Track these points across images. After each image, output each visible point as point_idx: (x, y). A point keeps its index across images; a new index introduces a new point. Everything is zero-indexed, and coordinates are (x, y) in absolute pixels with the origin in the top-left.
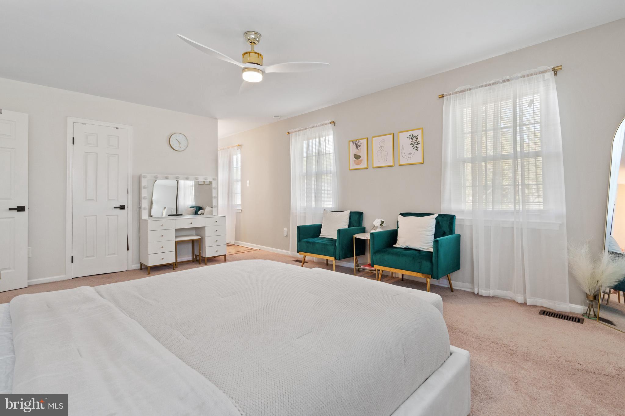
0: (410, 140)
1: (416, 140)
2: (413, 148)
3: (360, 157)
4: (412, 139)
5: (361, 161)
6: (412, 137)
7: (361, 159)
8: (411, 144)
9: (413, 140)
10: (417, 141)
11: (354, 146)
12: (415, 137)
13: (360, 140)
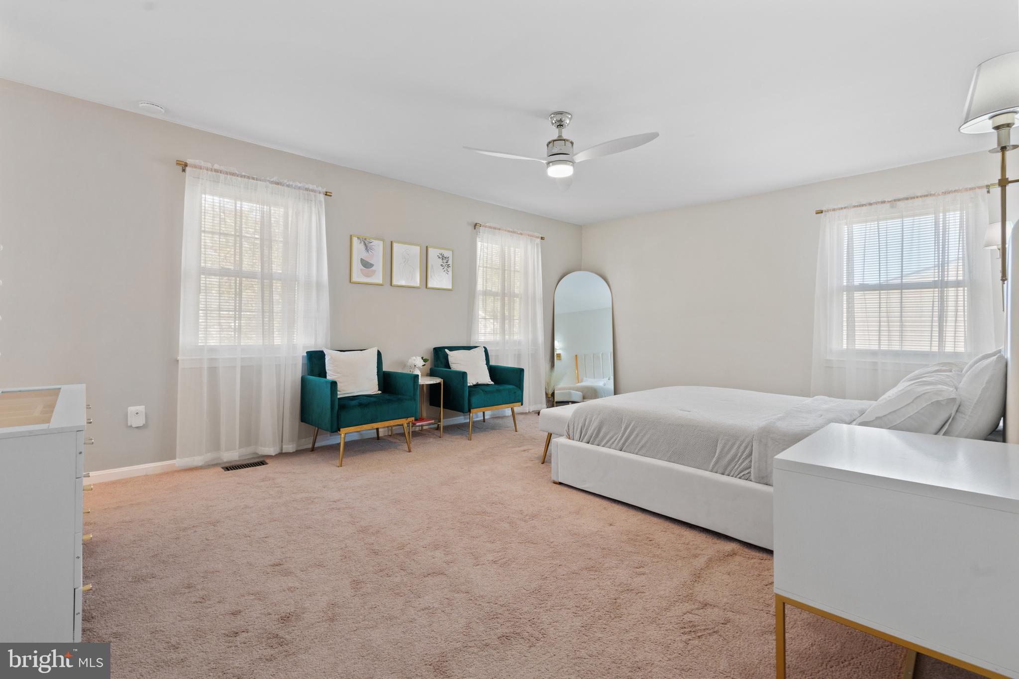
0: (440, 260)
1: (447, 262)
2: (444, 270)
3: (372, 265)
4: (443, 259)
5: (374, 272)
6: (443, 257)
7: (373, 268)
8: (442, 265)
9: (444, 261)
10: (448, 264)
11: (362, 246)
12: (446, 257)
13: (373, 241)
